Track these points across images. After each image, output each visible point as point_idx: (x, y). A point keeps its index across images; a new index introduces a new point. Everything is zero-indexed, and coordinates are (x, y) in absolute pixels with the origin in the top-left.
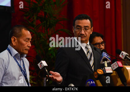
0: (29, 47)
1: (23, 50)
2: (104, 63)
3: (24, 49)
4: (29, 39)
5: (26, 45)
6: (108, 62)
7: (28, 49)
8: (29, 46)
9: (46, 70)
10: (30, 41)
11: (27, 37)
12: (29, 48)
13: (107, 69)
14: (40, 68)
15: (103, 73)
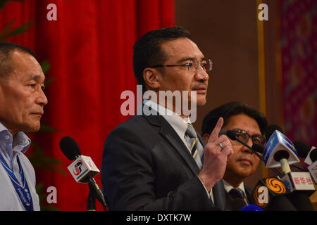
0: (41, 104)
1: (24, 116)
2: (278, 165)
3: (27, 111)
4: (36, 78)
5: (31, 100)
6: (292, 162)
7: (38, 111)
8: (42, 101)
9: (96, 185)
10: (42, 88)
11: (29, 72)
12: (41, 110)
13: (296, 179)
14: (75, 177)
15: (283, 191)
